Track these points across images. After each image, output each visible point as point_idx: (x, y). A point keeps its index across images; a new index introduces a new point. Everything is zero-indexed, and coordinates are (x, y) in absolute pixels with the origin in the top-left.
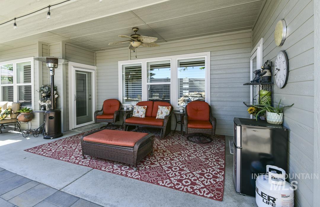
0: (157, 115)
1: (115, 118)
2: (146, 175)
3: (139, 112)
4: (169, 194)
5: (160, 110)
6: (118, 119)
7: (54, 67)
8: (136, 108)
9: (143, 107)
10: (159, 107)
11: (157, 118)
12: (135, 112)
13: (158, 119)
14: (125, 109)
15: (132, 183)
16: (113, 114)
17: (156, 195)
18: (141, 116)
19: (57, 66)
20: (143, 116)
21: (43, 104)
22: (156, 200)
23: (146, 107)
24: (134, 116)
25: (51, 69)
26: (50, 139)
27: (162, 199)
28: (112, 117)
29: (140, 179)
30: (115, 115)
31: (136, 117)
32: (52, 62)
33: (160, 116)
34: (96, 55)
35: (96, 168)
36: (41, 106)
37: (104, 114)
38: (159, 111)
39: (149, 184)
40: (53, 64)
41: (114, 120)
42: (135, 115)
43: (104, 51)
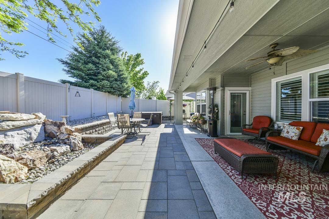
0: (318, 141)
1: (260, 133)
2: (247, 186)
3: (289, 133)
4: (251, 211)
5: (323, 135)
6: (263, 134)
7: (214, 93)
8: (286, 127)
9: (296, 127)
10: (324, 131)
11: (316, 144)
12: (284, 131)
13: (318, 146)
14: (276, 127)
15: (229, 183)
16: (258, 130)
17: (238, 202)
18: (292, 137)
19: (216, 92)
20: (295, 138)
21: (209, 115)
22: (234, 204)
23: (301, 128)
24: (282, 136)
25: (212, 94)
26: (209, 136)
27: (239, 207)
28: (257, 132)
29: (238, 185)
30: (261, 131)
31: (285, 137)
32: (212, 90)
33: (322, 143)
34: (251, 77)
35: (216, 162)
36: (209, 116)
37: (253, 129)
38: (322, 137)
39: (241, 192)
40: (213, 91)
41: (260, 135)
42: (284, 134)
43: (258, 72)
